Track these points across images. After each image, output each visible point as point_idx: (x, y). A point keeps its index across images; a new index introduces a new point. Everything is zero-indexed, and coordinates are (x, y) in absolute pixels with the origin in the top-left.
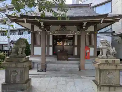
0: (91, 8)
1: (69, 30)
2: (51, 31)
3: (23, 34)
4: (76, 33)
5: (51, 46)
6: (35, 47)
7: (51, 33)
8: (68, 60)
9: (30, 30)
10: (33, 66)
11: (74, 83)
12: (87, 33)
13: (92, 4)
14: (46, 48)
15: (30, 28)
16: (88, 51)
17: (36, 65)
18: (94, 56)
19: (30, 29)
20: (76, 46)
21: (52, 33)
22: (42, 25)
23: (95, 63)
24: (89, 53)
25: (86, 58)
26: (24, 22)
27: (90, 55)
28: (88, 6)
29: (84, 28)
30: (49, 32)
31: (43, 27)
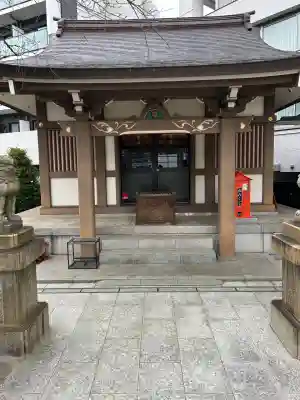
0: (250, 30)
1: (177, 117)
2: (111, 122)
3: (10, 131)
4: (200, 128)
5: (111, 174)
6: (54, 181)
7: (110, 130)
8: (174, 222)
9: (34, 116)
10: (52, 247)
11: (204, 311)
12: (243, 126)
13: (253, 13)
14: (95, 180)
15: (33, 111)
16: (245, 187)
17: (61, 245)
18: (262, 204)
19: (35, 114)
20: (201, 172)
21: (114, 126)
22: (76, 98)
23: (284, 244)
24: (247, 193)
25: (239, 214)
26: (8, 90)
27: (252, 201)
28: (241, 21)
29: (231, 105)
30: (103, 124)
31: (79, 109)
